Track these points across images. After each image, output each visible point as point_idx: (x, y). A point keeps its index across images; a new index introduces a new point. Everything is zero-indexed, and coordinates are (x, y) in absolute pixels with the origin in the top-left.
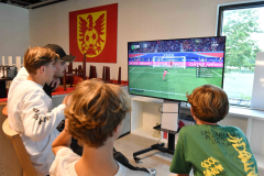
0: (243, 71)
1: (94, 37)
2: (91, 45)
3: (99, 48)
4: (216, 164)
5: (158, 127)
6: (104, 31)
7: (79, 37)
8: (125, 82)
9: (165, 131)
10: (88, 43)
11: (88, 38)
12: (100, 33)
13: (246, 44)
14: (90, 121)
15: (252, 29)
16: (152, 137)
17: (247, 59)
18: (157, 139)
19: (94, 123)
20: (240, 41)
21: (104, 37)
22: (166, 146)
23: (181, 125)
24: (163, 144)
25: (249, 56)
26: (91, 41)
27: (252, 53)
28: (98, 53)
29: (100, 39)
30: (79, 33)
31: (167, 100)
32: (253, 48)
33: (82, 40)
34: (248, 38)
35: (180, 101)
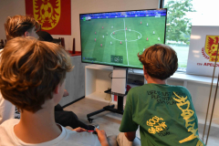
0: (179, 45)
1: (49, 10)
2: (47, 18)
3: (54, 21)
4: (160, 122)
5: (109, 91)
6: (59, 5)
7: (35, 11)
8: (79, 52)
9: (115, 94)
10: (44, 17)
11: (43, 12)
12: (55, 7)
13: (182, 22)
14: (21, 81)
15: (187, 8)
16: (103, 100)
17: (183, 34)
18: (108, 102)
19: (25, 83)
20: (178, 19)
21: (58, 11)
22: (116, 107)
23: (128, 88)
24: (113, 106)
25: (184, 31)
26: (47, 14)
27: (187, 29)
28: (53, 26)
29: (55, 13)
30: (35, 7)
31: (116, 67)
32: (188, 25)
33: (38, 13)
34: (184, 17)
35: (127, 68)
